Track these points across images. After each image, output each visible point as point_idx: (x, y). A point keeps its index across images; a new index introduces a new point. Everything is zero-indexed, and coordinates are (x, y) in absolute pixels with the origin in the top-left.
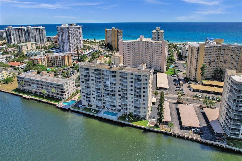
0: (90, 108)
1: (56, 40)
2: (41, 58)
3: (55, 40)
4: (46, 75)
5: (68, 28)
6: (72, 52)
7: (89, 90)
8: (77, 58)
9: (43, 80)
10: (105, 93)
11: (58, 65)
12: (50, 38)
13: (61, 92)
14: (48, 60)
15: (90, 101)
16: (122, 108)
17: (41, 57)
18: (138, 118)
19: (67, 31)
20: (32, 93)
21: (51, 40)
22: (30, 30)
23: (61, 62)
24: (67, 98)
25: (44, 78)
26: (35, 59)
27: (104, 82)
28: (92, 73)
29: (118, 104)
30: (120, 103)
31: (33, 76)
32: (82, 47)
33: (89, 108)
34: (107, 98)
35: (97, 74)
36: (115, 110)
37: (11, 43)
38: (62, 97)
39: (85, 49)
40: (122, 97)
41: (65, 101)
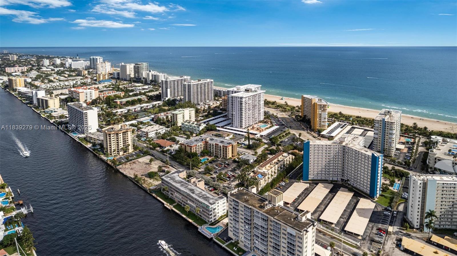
2: (196, 145)
4: (194, 183)
5: (241, 98)
8: (247, 142)
10: (255, 235)
11: (217, 154)
13: (207, 213)
14: (205, 147)
15: (238, 236)
20: (175, 203)
22: (191, 86)
23: (222, 151)
24: (213, 222)
26: (188, 146)
37: (166, 97)
38: (207, 219)
39: (266, 122)
41: (210, 225)
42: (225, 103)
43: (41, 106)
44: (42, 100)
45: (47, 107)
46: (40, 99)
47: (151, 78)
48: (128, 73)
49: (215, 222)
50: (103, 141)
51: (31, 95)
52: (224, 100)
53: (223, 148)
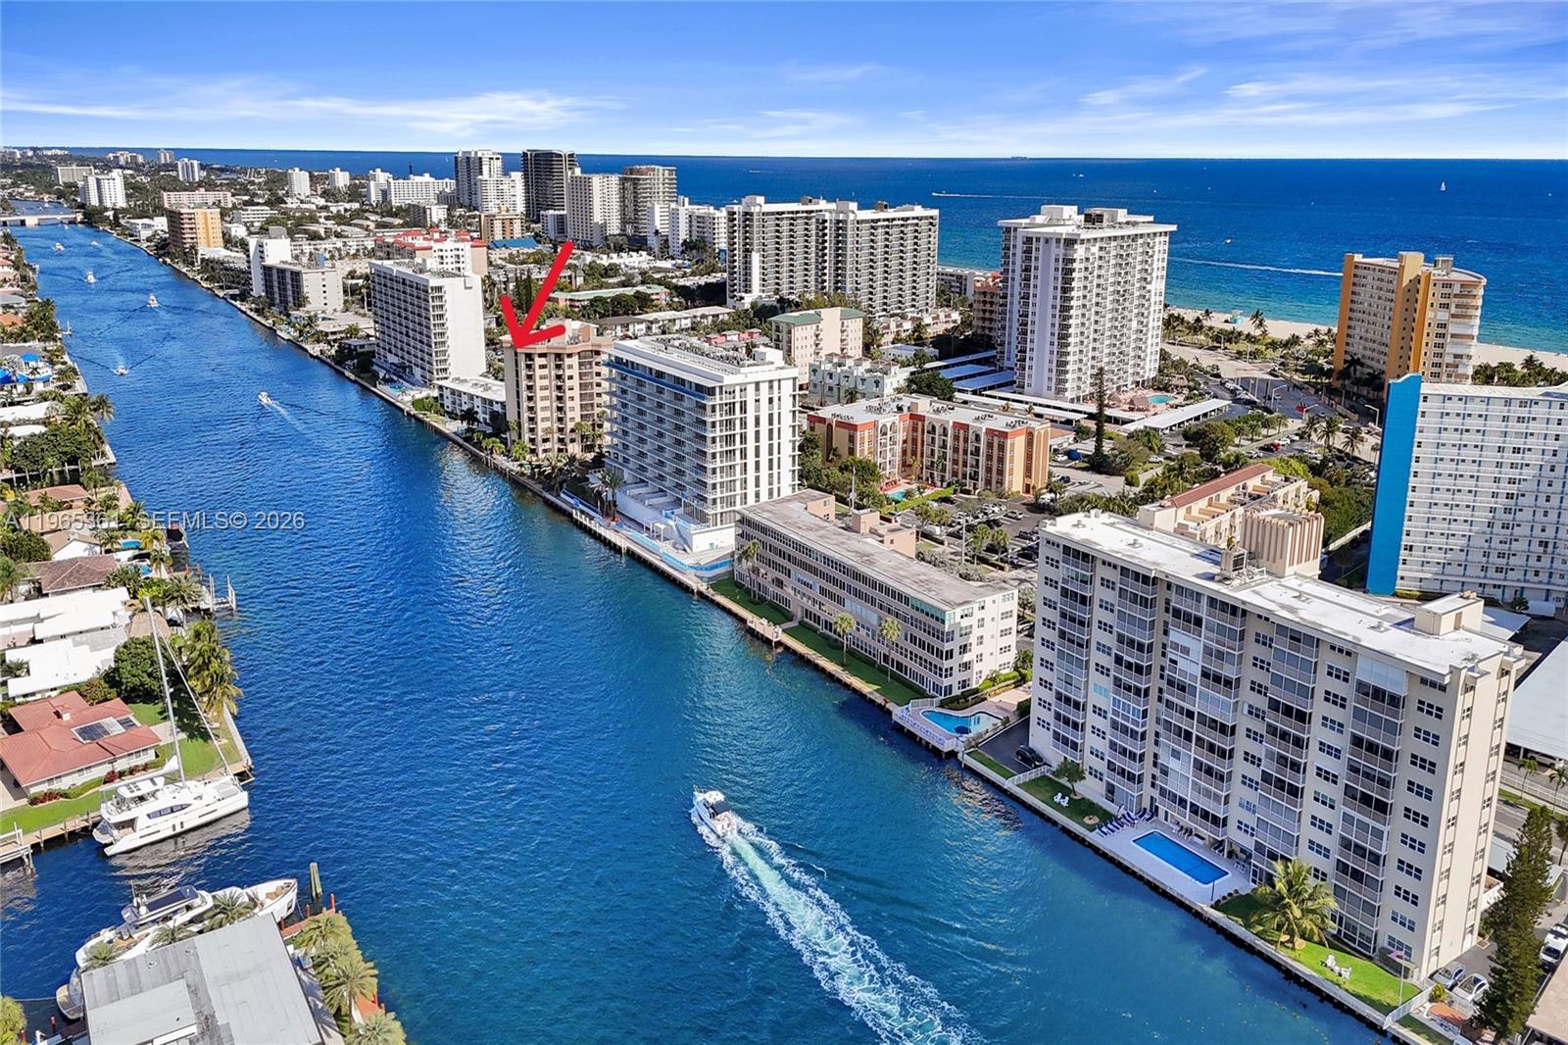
0: (1069, 785)
1: (992, 303)
2: (875, 424)
3: (985, 302)
4: (873, 532)
5: (1070, 242)
6: (1072, 401)
7: (1079, 678)
8: (1088, 447)
9: (850, 562)
10: (1168, 725)
11: (960, 475)
12: (959, 277)
13: (931, 649)
14: (910, 441)
15: (1076, 744)
16: (1259, 847)
17: (872, 417)
18: (1356, 946)
19: (1057, 260)
20: (789, 618)
21: (962, 290)
22: (849, 226)
23: (982, 459)
24: (956, 692)
25: (857, 552)
26: (840, 424)
27: (1170, 656)
28: (1106, 583)
29: (1235, 814)
30: (1249, 807)
31: (810, 529)
32: (1150, 369)
33: (1057, 782)
34: (1176, 754)
35: (1134, 598)
36: (1218, 845)
37: (746, 292)
38: (931, 677)
39: (1166, 388)
40: (1266, 777)
41: (942, 705)
42: (988, 307)
43: (277, 301)
44: (281, 271)
45: (300, 301)
46: (274, 272)
47: (683, 235)
48: (598, 218)
49: (964, 696)
50: (503, 405)
51: (244, 266)
52: (984, 294)
53: (990, 445)
